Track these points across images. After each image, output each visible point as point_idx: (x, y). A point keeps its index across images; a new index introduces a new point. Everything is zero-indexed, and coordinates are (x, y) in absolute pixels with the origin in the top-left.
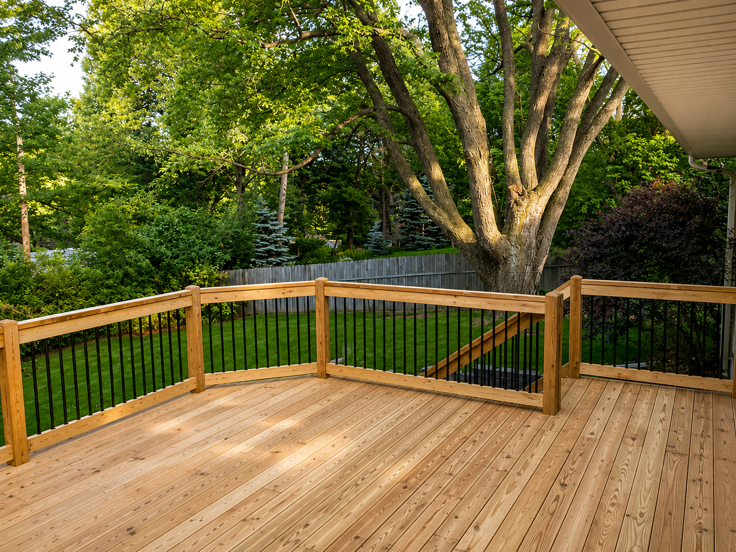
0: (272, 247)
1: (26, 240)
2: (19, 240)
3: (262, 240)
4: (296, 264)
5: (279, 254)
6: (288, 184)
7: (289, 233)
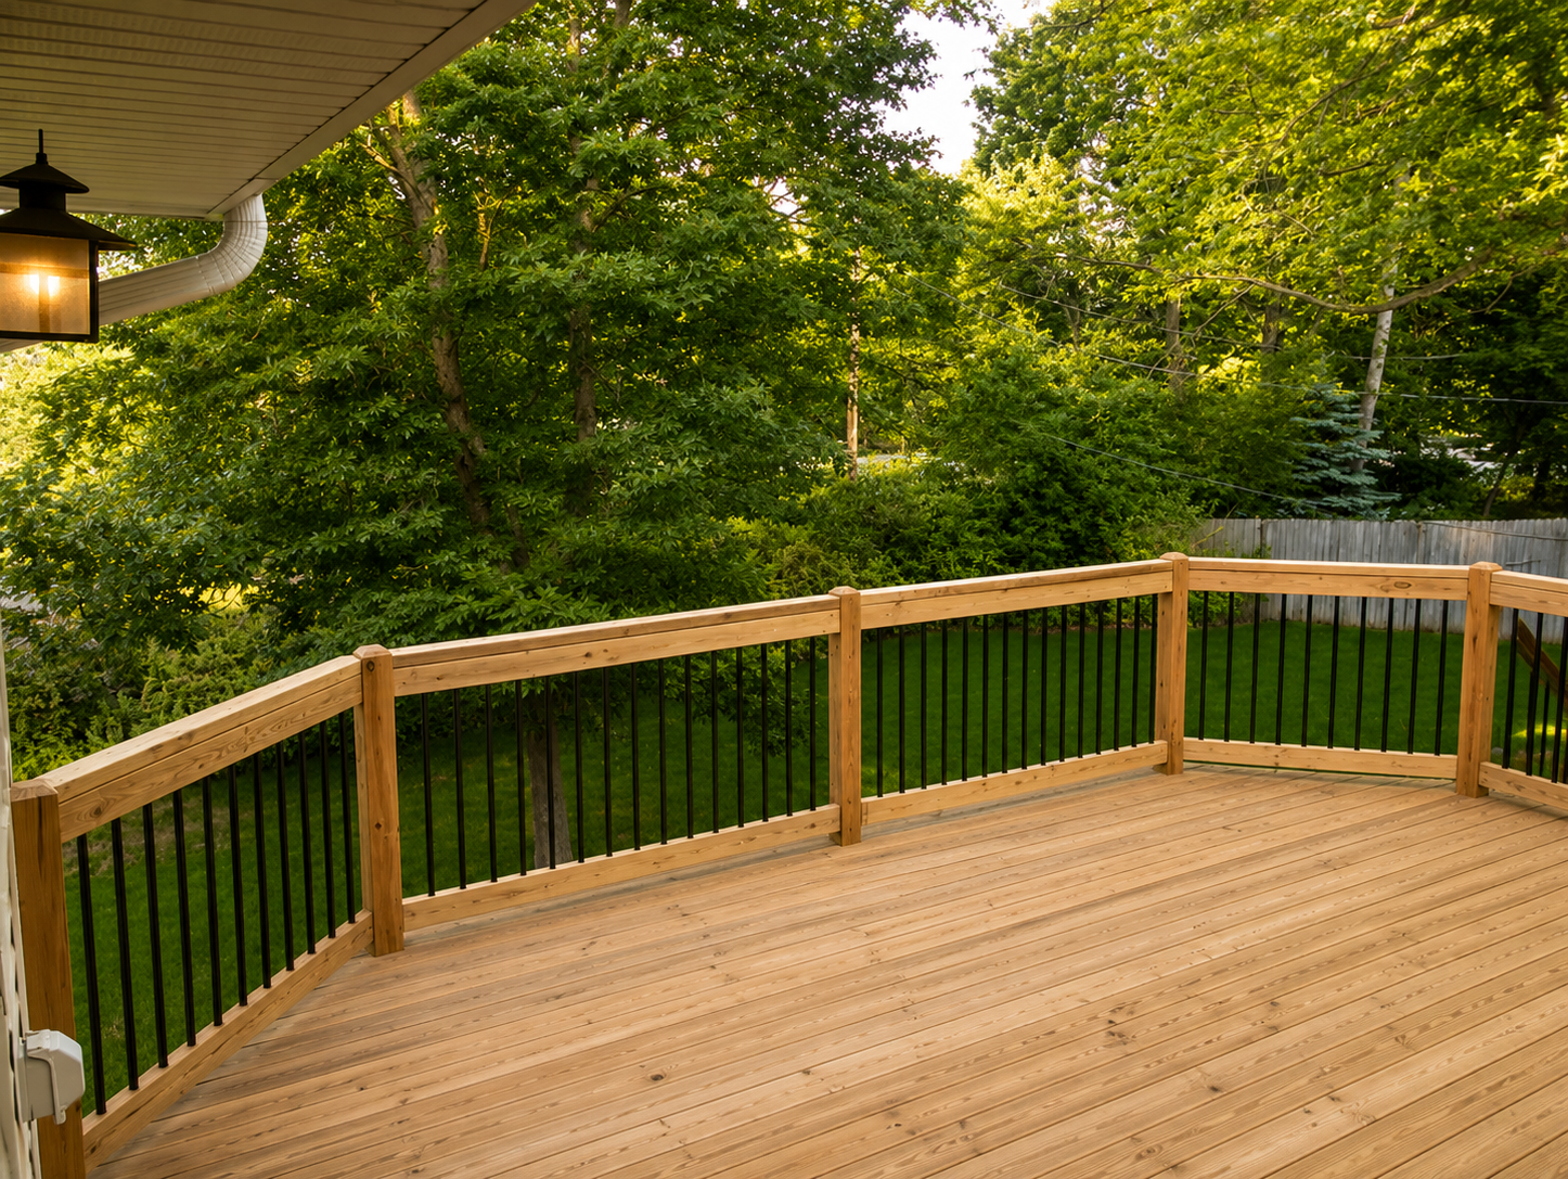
0: (1335, 473)
1: (854, 433)
2: (842, 433)
3: (1313, 454)
4: (1390, 519)
5: (1353, 490)
6: (1393, 325)
7: (1381, 443)
